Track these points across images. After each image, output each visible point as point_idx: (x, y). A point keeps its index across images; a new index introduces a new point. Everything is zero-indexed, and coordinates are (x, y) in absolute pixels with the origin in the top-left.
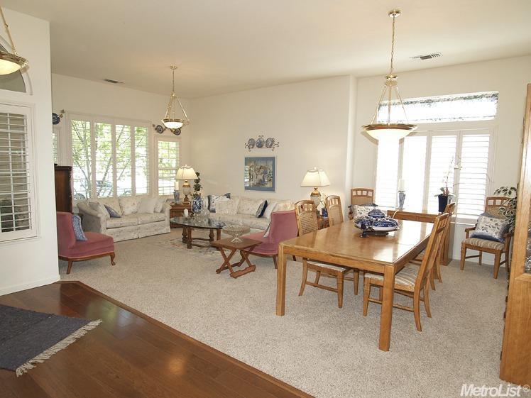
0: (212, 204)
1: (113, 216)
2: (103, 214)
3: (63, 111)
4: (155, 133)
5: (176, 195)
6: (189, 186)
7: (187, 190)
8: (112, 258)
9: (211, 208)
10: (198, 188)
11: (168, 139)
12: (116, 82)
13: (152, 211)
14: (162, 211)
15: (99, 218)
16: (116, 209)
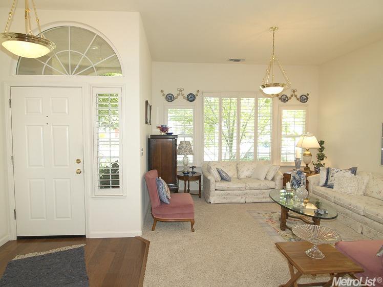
0: (330, 178)
1: (222, 179)
2: (213, 177)
3: (198, 91)
4: (280, 102)
5: (297, 162)
6: (311, 155)
7: (308, 158)
8: (192, 225)
9: (329, 183)
10: (321, 157)
11: (293, 107)
12: (238, 61)
13: (262, 178)
14: (273, 179)
15: (209, 180)
16: (231, 173)
